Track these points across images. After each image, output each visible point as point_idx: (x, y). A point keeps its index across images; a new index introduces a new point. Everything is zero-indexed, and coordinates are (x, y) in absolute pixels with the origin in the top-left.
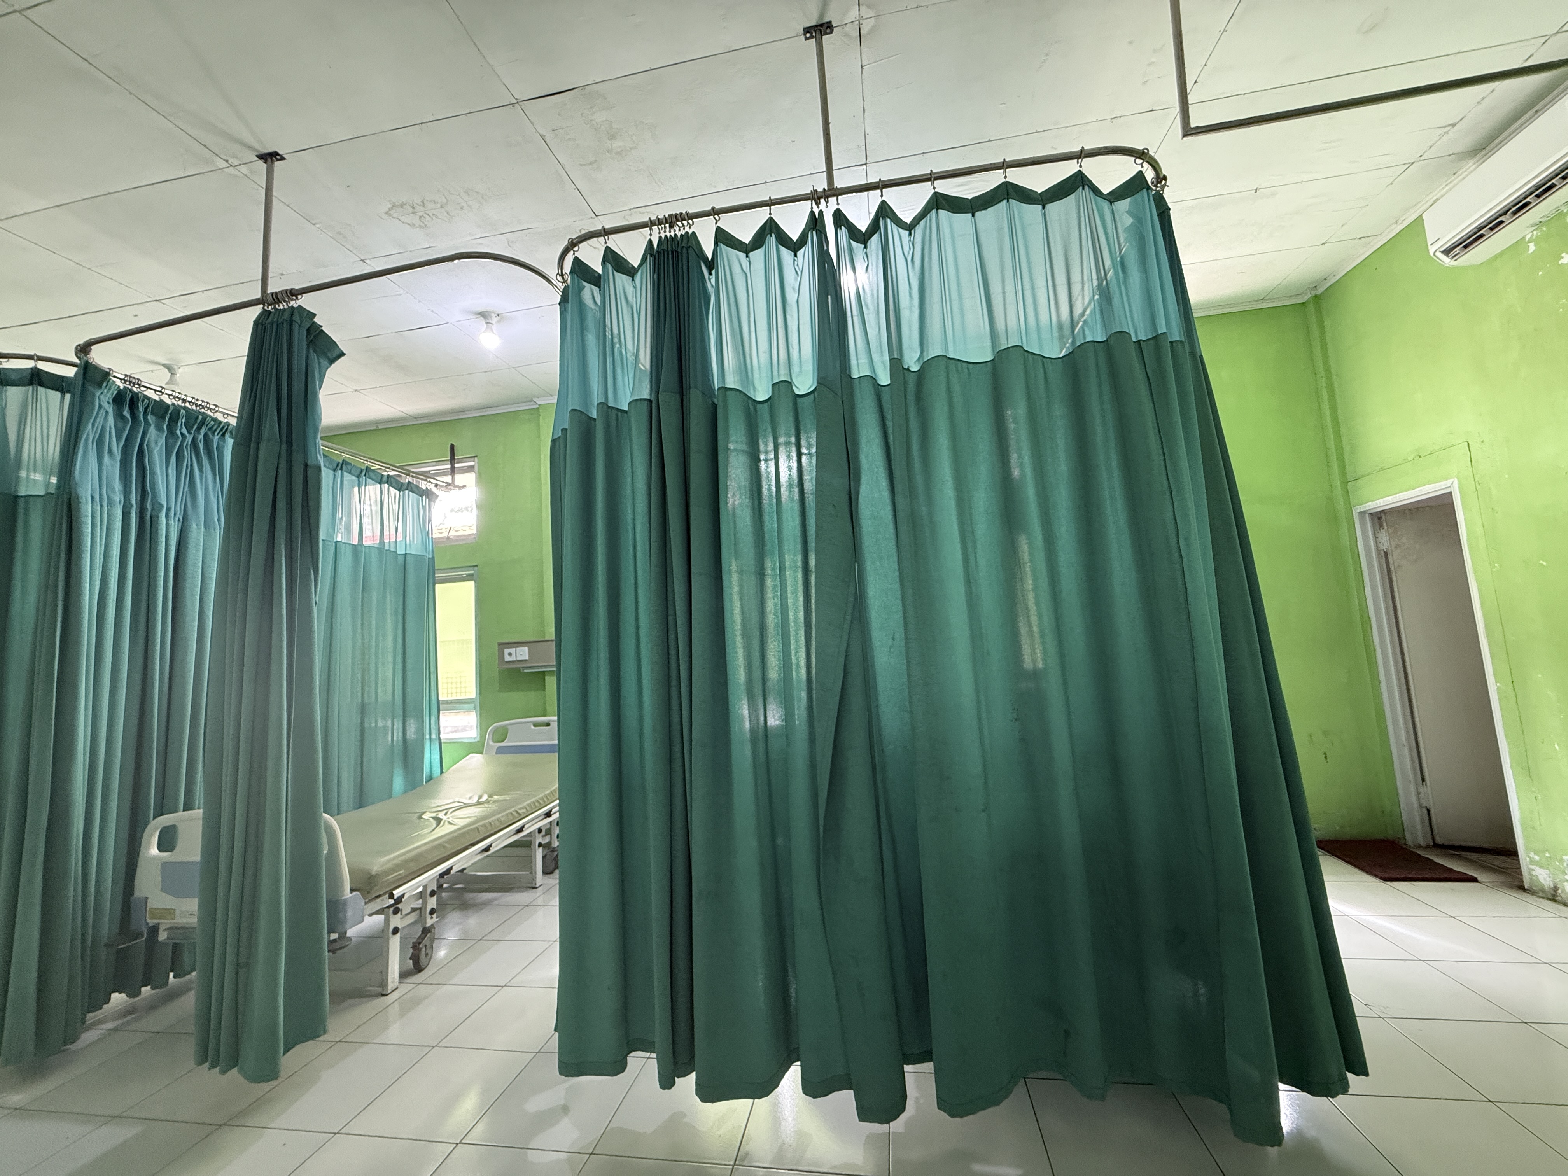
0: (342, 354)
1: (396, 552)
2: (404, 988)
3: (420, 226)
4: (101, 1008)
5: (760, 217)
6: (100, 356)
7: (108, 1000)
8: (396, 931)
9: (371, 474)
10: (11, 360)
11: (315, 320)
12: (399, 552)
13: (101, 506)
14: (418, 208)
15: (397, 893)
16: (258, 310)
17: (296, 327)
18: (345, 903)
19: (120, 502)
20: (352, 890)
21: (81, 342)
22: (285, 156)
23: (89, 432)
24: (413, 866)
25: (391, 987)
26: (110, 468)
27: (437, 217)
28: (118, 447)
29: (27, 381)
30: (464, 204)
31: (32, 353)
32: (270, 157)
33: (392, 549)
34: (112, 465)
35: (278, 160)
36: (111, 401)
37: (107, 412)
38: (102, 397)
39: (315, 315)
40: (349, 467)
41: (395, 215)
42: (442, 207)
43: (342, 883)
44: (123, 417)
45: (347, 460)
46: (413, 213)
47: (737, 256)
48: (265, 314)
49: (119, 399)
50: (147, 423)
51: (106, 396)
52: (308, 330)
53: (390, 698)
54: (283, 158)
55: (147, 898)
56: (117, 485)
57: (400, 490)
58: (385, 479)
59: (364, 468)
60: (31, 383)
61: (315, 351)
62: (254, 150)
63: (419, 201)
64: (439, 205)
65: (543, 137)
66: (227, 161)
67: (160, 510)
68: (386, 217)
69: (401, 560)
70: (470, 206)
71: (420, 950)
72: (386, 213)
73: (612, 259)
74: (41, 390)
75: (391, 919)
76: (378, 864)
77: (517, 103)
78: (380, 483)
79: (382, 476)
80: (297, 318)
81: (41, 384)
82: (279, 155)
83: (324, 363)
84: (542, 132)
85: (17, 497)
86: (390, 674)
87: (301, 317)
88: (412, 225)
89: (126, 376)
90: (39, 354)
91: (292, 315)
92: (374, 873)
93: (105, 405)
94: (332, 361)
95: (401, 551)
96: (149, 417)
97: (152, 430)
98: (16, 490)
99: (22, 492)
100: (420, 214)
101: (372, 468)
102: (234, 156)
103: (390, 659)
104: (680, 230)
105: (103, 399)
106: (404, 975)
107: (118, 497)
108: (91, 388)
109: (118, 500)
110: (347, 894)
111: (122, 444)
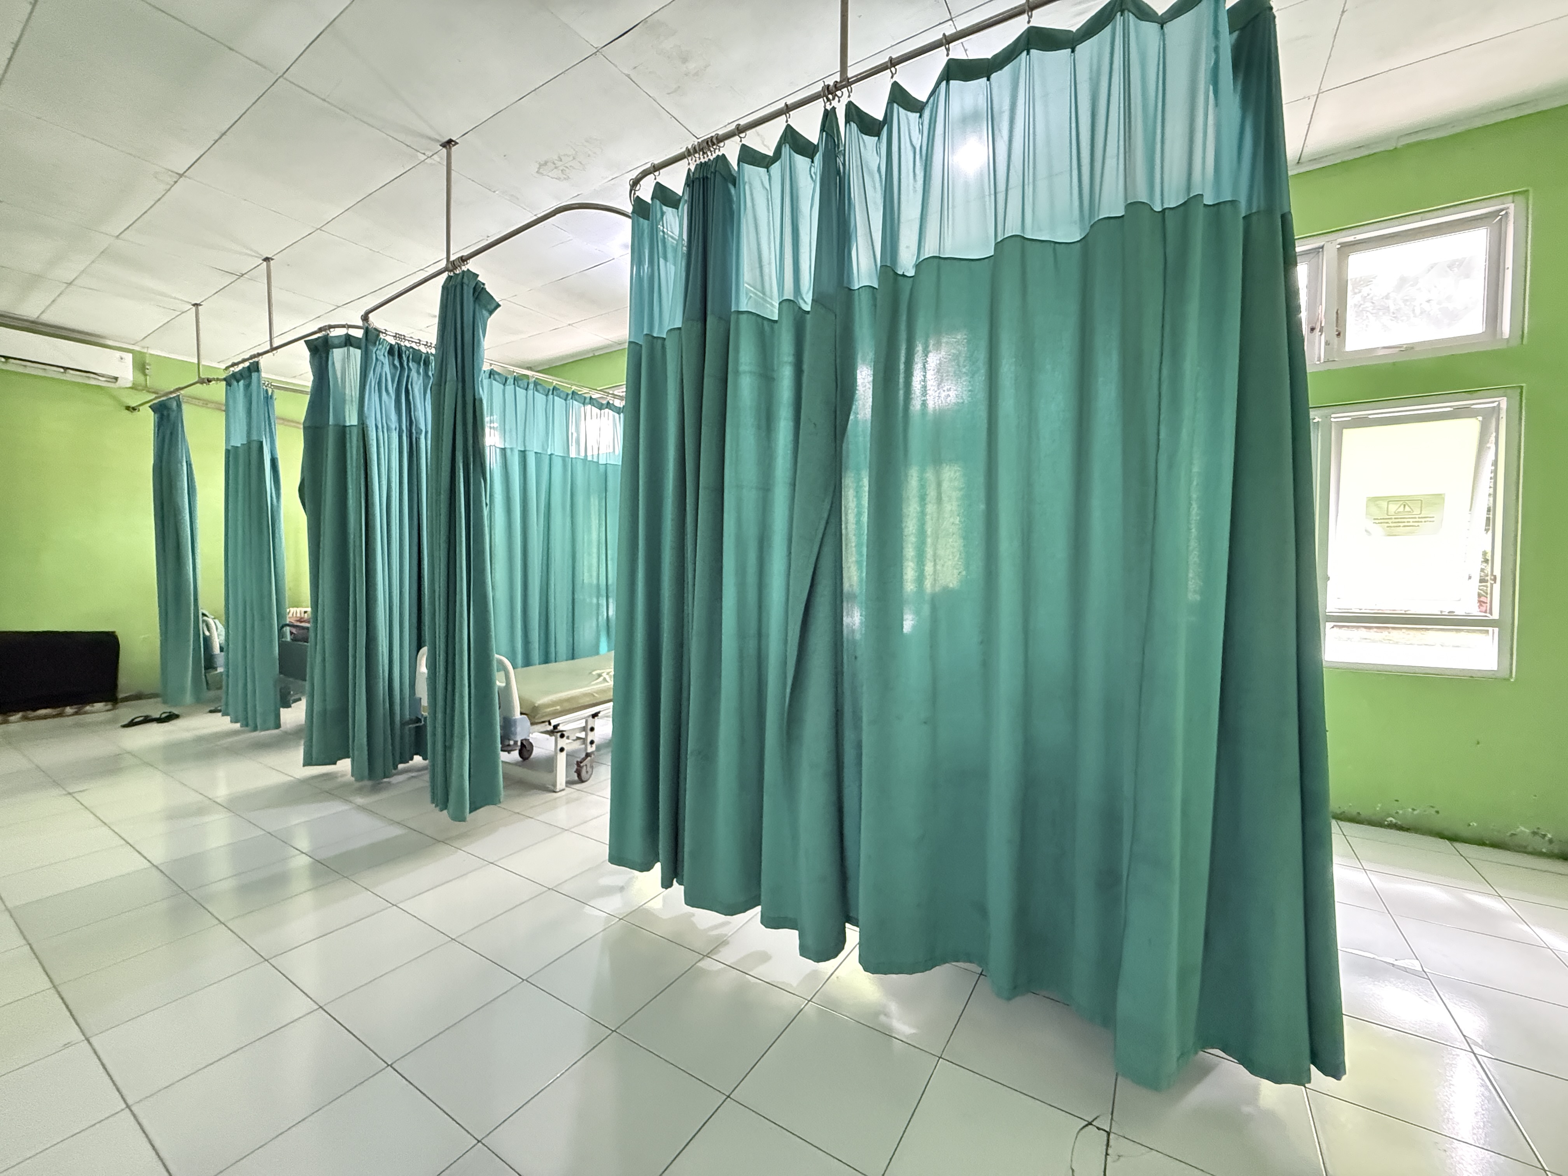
0: (498, 306)
1: (598, 462)
2: (568, 790)
3: (565, 178)
4: (408, 762)
5: (777, 127)
6: (375, 320)
7: (412, 759)
8: (562, 750)
9: (577, 397)
10: (336, 329)
11: (479, 279)
12: (600, 462)
13: (383, 432)
14: (559, 163)
15: (554, 722)
16: (445, 275)
17: (465, 287)
18: (515, 721)
19: (396, 429)
20: (522, 714)
21: (363, 313)
22: (457, 141)
23: (372, 378)
24: (567, 706)
25: (559, 787)
26: (387, 403)
27: (574, 168)
28: (393, 386)
29: (343, 344)
30: (590, 152)
31: (344, 323)
32: (449, 144)
33: (595, 460)
34: (390, 403)
35: (454, 145)
36: (386, 354)
37: (383, 363)
38: (378, 352)
39: (478, 276)
40: (558, 392)
41: (545, 173)
42: (574, 159)
43: (513, 708)
44: (394, 366)
45: (557, 386)
46: (556, 168)
47: (759, 173)
48: (450, 278)
49: (391, 351)
50: (410, 369)
51: (380, 350)
52: (475, 289)
53: (595, 582)
54: (456, 143)
55: (421, 699)
56: (393, 416)
57: (601, 409)
58: (588, 400)
59: (570, 392)
60: (346, 346)
61: (479, 305)
62: (438, 141)
63: (556, 157)
64: (571, 158)
65: (628, 76)
66: (424, 154)
67: (421, 433)
68: (536, 175)
69: (602, 468)
70: (595, 153)
71: (582, 767)
72: (537, 172)
73: (662, 193)
74: (351, 348)
75: (559, 742)
76: (542, 700)
77: (598, 51)
78: (584, 404)
79: (585, 398)
80: (465, 280)
81: (351, 345)
82: (453, 141)
83: (485, 313)
84: (626, 72)
85: (345, 427)
86: (595, 561)
87: (468, 279)
88: (559, 179)
89: (396, 334)
90: (349, 324)
91: (463, 278)
92: (536, 705)
93: (381, 358)
94: (491, 312)
95: (602, 461)
96: (410, 364)
97: (414, 374)
98: (345, 421)
99: (348, 424)
100: (561, 168)
101: (579, 393)
102: (428, 150)
103: (595, 550)
104: (712, 155)
105: (380, 354)
106: (569, 783)
107: (394, 424)
108: (371, 347)
109: (394, 428)
110: (517, 715)
111: (395, 385)
